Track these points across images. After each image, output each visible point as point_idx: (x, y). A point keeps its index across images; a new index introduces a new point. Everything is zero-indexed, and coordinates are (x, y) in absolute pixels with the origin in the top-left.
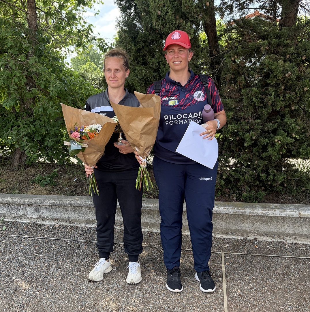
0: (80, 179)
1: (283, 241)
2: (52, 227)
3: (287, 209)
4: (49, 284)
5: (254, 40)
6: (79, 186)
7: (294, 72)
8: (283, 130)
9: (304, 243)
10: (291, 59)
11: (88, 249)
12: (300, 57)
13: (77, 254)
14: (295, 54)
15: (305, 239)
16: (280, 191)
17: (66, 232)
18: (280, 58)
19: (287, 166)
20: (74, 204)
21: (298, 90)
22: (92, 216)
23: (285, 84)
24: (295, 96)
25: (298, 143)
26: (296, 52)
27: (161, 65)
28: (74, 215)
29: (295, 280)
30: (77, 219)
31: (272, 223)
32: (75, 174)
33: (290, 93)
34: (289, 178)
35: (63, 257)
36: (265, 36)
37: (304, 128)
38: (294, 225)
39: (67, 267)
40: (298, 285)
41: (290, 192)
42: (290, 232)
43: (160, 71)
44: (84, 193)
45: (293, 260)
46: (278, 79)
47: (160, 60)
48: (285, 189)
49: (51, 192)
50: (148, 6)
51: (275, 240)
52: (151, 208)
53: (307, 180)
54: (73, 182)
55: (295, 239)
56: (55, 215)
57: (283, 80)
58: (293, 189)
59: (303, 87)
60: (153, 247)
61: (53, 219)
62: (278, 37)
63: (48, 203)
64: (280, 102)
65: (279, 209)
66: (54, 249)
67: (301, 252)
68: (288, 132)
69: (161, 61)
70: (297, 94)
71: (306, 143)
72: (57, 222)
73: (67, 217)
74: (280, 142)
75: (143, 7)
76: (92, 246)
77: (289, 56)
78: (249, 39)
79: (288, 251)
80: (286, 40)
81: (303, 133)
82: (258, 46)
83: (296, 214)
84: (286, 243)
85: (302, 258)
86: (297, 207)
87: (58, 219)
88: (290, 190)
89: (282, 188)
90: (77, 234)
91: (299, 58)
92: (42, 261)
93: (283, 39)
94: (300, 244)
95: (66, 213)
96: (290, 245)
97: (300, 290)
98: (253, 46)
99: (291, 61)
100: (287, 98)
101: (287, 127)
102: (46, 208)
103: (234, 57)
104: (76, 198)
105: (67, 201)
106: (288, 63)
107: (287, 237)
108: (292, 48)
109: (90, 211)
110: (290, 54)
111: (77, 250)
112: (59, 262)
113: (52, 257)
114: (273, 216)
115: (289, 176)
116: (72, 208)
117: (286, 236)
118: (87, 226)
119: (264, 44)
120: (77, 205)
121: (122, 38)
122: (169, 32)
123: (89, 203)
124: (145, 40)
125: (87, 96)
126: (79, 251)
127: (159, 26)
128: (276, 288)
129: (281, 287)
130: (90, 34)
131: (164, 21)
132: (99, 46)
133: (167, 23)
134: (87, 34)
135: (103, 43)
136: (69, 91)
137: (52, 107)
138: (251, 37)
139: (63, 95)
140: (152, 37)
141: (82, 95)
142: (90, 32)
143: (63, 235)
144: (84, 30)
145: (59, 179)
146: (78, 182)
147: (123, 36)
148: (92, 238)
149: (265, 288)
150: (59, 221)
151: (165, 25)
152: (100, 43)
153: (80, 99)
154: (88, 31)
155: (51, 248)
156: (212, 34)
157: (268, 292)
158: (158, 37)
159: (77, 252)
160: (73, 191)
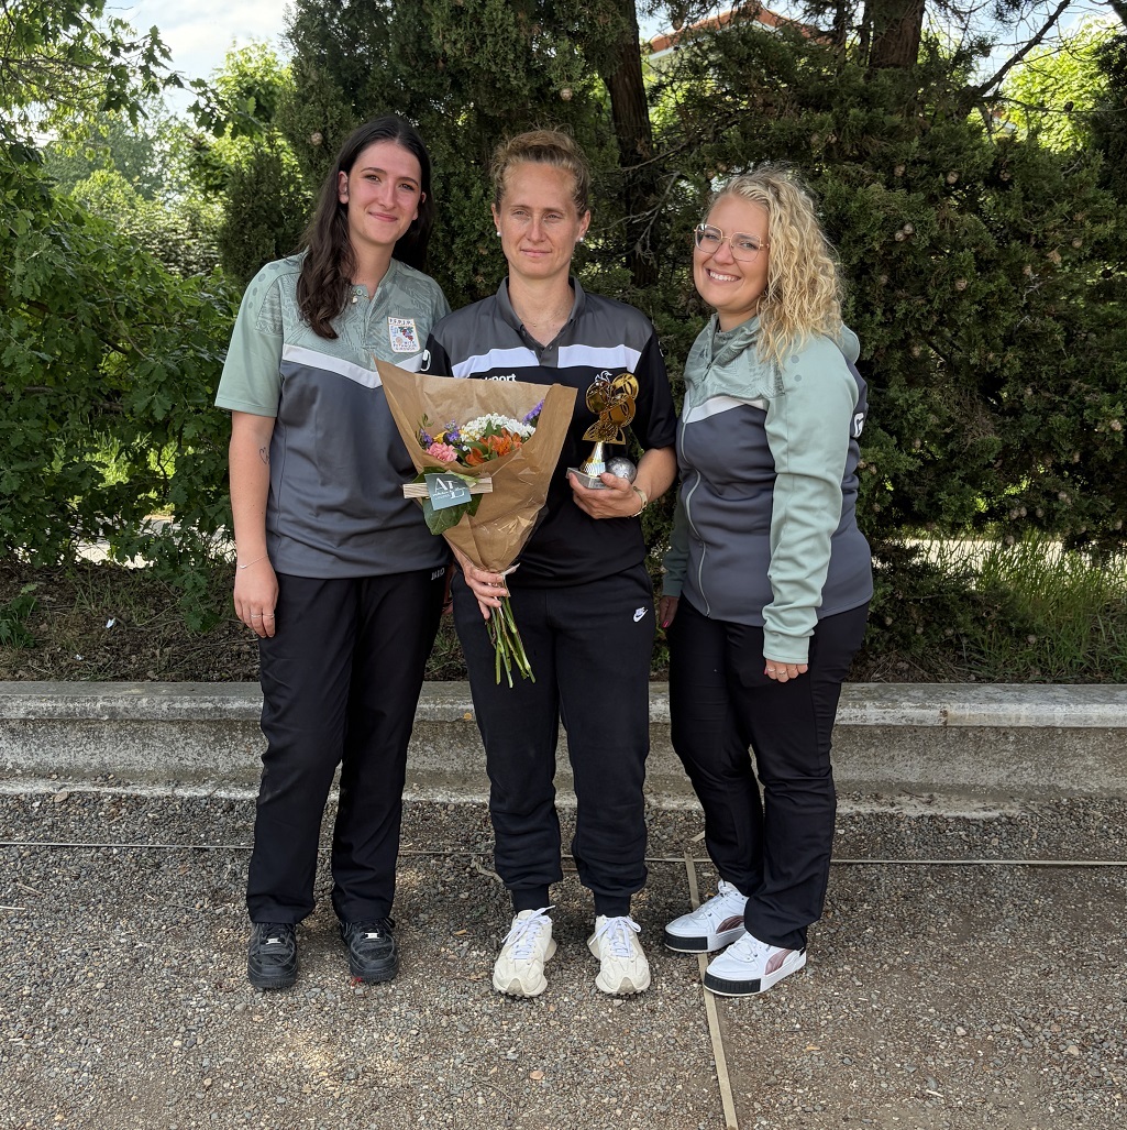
0: (128, 622)
1: (892, 810)
2: (37, 804)
3: (902, 699)
4: (62, 1007)
5: (781, 111)
6: (127, 649)
7: (923, 226)
8: (884, 427)
9: (962, 814)
10: (909, 180)
11: (194, 875)
12: (941, 176)
13: (152, 894)
14: (922, 162)
15: (962, 803)
16: (872, 640)
17: (97, 817)
18: (875, 176)
19: (893, 554)
20: (126, 710)
21: (938, 286)
22: (195, 756)
23: (891, 266)
24: (924, 310)
25: (930, 473)
26: (927, 155)
27: (455, 190)
28: (122, 754)
29: (939, 935)
30: (137, 768)
31: (851, 751)
32: (107, 601)
33: (906, 298)
34: (900, 597)
35: (100, 907)
36: (821, 96)
37: (952, 420)
38: (925, 754)
39: (123, 941)
40: (951, 949)
41: (905, 643)
42: (911, 779)
43: (451, 209)
44: (150, 674)
45: (926, 872)
46: (869, 250)
47: (451, 169)
48: (887, 636)
49: (15, 672)
51: (862, 810)
52: (426, 714)
53: (961, 600)
54: (100, 634)
55: (929, 803)
56: (49, 758)
57: (885, 254)
58: (915, 633)
59: (952, 279)
60: (440, 855)
61: (40, 773)
62: (867, 100)
63: (22, 711)
64: (873, 331)
65: (874, 699)
66: (59, 883)
67: (952, 844)
68: (898, 433)
69: (454, 174)
70: (930, 302)
71: (960, 474)
72: (59, 784)
73: (95, 762)
74: (874, 470)
76: (209, 864)
77: (903, 169)
78: (766, 105)
79: (910, 844)
80: (891, 113)
81: (949, 437)
82: (799, 130)
83: (931, 715)
84: (900, 816)
85: (957, 865)
86: (934, 694)
87: (63, 773)
88: (903, 636)
89: (877, 630)
90: (143, 823)
91: (937, 176)
92: (18, 927)
93: (881, 110)
94: (946, 820)
95: (93, 746)
96: (913, 823)
97: (957, 965)
98: (782, 130)
99: (909, 186)
100: (899, 315)
101: (896, 417)
102: (12, 731)
103: (716, 167)
104: (134, 688)
105: (95, 700)
106: (900, 193)
107: (903, 798)
108: (916, 143)
109: (186, 738)
110: (907, 160)
111: (151, 882)
112: (90, 928)
113: (58, 911)
114: (856, 726)
115: (900, 588)
116: (116, 726)
117: (900, 795)
118: (180, 792)
119: (822, 125)
120: (138, 716)
121: (310, 83)
122: (494, 69)
123: (185, 704)
124: (393, 93)
125: (150, 301)
126: (159, 882)
127: (459, 46)
128: (882, 965)
129: (895, 961)
130: (157, 64)
131: (475, 30)
132: (195, 108)
133: (485, 35)
134: (148, 62)
135: (209, 99)
136: (81, 279)
137: (21, 338)
138: (772, 99)
139: (57, 294)
140: (424, 83)
141: (132, 296)
142: (157, 53)
143: (89, 828)
144: (132, 47)
145: (42, 622)
146: (121, 633)
147: (314, 76)
148: (202, 836)
149: (845, 968)
150: (66, 777)
151: (478, 43)
152: (196, 98)
153: (122, 311)
154: (151, 50)
155: (45, 878)
156: (627, 80)
157: (854, 978)
158: (445, 86)
159: (154, 890)
160: (105, 665)
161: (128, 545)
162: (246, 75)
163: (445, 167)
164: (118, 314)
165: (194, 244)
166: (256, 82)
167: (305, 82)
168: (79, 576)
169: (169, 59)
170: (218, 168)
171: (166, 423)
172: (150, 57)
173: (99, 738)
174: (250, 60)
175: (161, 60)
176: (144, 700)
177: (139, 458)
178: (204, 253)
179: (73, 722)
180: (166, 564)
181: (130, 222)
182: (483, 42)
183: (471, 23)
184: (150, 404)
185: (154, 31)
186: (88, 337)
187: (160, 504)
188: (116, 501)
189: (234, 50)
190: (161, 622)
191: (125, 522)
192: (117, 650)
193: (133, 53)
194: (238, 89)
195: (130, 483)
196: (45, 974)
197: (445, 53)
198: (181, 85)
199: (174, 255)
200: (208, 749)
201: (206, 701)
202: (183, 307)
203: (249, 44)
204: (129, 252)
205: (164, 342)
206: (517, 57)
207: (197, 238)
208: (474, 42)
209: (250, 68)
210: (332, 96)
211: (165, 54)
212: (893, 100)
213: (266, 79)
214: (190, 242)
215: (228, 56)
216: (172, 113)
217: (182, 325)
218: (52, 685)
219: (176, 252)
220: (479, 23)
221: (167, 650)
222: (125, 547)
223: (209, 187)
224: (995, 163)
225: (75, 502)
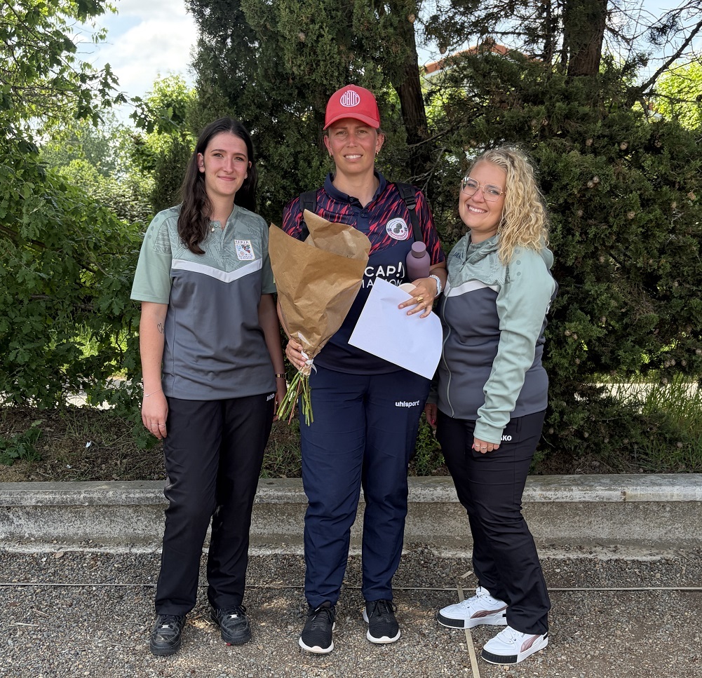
0: (100, 444)
1: (591, 556)
2: (45, 559)
3: (596, 485)
5: (511, 106)
6: (99, 461)
7: (606, 177)
8: (582, 309)
9: (636, 558)
10: (595, 149)
11: (144, 603)
12: (616, 145)
13: (118, 615)
14: (604, 136)
15: (636, 551)
16: (576, 447)
17: (82, 567)
18: (573, 146)
19: (589, 392)
20: (99, 499)
21: (615, 217)
22: (144, 527)
23: (585, 203)
24: (607, 232)
25: (612, 339)
26: (607, 132)
27: (301, 162)
28: (97, 527)
29: (623, 636)
30: (107, 536)
31: (564, 519)
32: (86, 430)
33: (595, 225)
34: (594, 419)
35: (86, 624)
36: (537, 95)
37: (626, 304)
38: (611, 520)
39: (100, 645)
40: (631, 645)
41: (597, 448)
42: (603, 536)
43: (299, 175)
44: (114, 476)
45: (614, 595)
46: (571, 194)
47: (298, 149)
48: (585, 444)
49: (29, 476)
50: (274, 21)
51: (571, 557)
52: (289, 498)
53: (633, 420)
54: (82, 452)
55: (615, 551)
56: (51, 530)
57: (581, 197)
58: (603, 442)
59: (625, 212)
60: (300, 588)
61: (46, 540)
62: (567, 97)
63: (34, 500)
64: (574, 247)
65: (578, 485)
66: (59, 609)
67: (630, 578)
68: (591, 313)
69: (299, 152)
70: (611, 227)
71: (631, 338)
72: (58, 546)
73: (80, 532)
74: (575, 337)
75: (262, 22)
77: (591, 141)
78: (502, 102)
79: (602, 578)
80: (583, 105)
81: (624, 315)
82: (523, 117)
83: (615, 495)
84: (596, 560)
85: (634, 591)
86: (616, 481)
87: (60, 540)
88: (596, 444)
89: (579, 441)
90: (111, 571)
91: (614, 145)
92: (35, 637)
93: (576, 103)
94: (626, 563)
95: (79, 522)
96: (604, 564)
97: (635, 655)
98: (512, 117)
99: (595, 152)
100: (591, 236)
101: (589, 302)
102: (28, 513)
103: (469, 143)
104: (103, 485)
105: (80, 493)
106: (590, 157)
107: (597, 548)
108: (599, 124)
109: (138, 516)
110: (594, 135)
111: (118, 608)
112: (79, 637)
113: (59, 627)
114: (566, 502)
115: (593, 413)
116: (93, 510)
117: (595, 547)
118: (134, 550)
119: (538, 113)
120: (107, 502)
121: (208, 95)
122: (325, 82)
123: (136, 495)
124: (260, 100)
125: (108, 239)
126: (122, 608)
127: (302, 68)
128: (587, 655)
129: (595, 653)
130: (110, 87)
131: (313, 57)
132: (134, 115)
133: (319, 61)
134: (104, 87)
135: (143, 109)
136: (65, 226)
137: (28, 265)
138: (505, 98)
139: (50, 236)
140: (280, 94)
141: (98, 236)
142: (110, 81)
143: (77, 574)
144: (94, 77)
145: (45, 444)
146: (95, 451)
147: (210, 91)
148: (149, 578)
149: (563, 657)
150: (62, 542)
151: (314, 66)
152: (135, 109)
153: (92, 246)
154: (105, 79)
155: (51, 606)
156: (410, 89)
157: (569, 664)
158: (293, 95)
159: (119, 613)
160: (85, 471)
161: (98, 395)
162: (166, 96)
163: (294, 147)
164: (89, 248)
165: (136, 204)
166: (173, 100)
167: (204, 95)
168: (68, 415)
169: (117, 84)
170: (150, 156)
171: (120, 317)
172: (106, 84)
173: (83, 517)
174: (169, 86)
175: (112, 85)
176: (111, 493)
177: (105, 340)
178: (143, 210)
179: (66, 507)
180: (123, 407)
181: (95, 191)
182: (318, 65)
183: (310, 53)
184: (110, 305)
185: (108, 67)
186: (70, 263)
187: (119, 369)
188: (90, 367)
189: (158, 80)
190: (120, 443)
191: (96, 380)
192: (93, 461)
193: (94, 81)
194: (162, 104)
195: (99, 356)
196: (52, 666)
197: (293, 73)
198: (125, 101)
199: (123, 211)
200: (152, 523)
201: (149, 492)
202: (130, 242)
203: (168, 76)
204: (95, 208)
205: (119, 265)
206: (339, 74)
207: (137, 200)
208: (312, 65)
209: (168, 91)
210: (221, 104)
211: (115, 81)
212: (584, 96)
213: (179, 98)
214: (133, 203)
215: (155, 84)
216: (120, 122)
217: (129, 254)
218: (51, 484)
219: (124, 210)
220: (315, 53)
221: (124, 461)
222: (96, 397)
223: (144, 168)
224: (652, 136)
225: (64, 369)
